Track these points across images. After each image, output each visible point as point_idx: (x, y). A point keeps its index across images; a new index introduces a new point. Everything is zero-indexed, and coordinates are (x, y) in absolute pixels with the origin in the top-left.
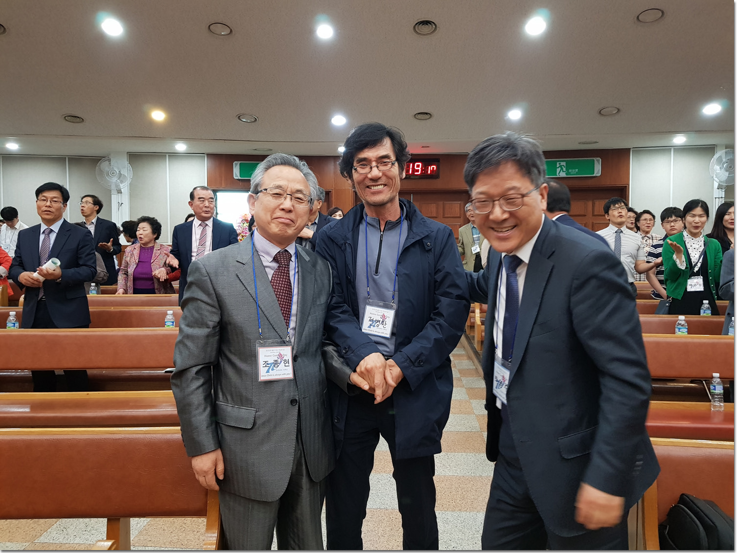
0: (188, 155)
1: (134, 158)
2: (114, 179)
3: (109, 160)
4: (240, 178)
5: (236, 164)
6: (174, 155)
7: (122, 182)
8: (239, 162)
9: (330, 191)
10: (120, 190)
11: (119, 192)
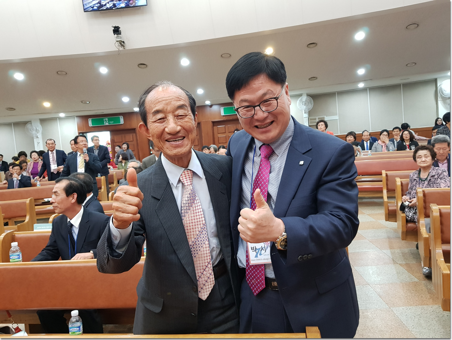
0: (67, 118)
1: (42, 121)
2: (34, 132)
3: (31, 123)
4: (92, 126)
5: (90, 120)
6: (60, 119)
7: (38, 133)
8: (91, 119)
9: (135, 128)
10: (38, 137)
11: (37, 137)
